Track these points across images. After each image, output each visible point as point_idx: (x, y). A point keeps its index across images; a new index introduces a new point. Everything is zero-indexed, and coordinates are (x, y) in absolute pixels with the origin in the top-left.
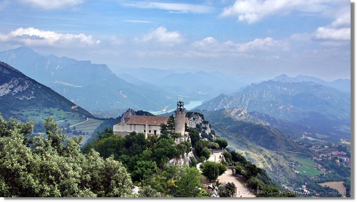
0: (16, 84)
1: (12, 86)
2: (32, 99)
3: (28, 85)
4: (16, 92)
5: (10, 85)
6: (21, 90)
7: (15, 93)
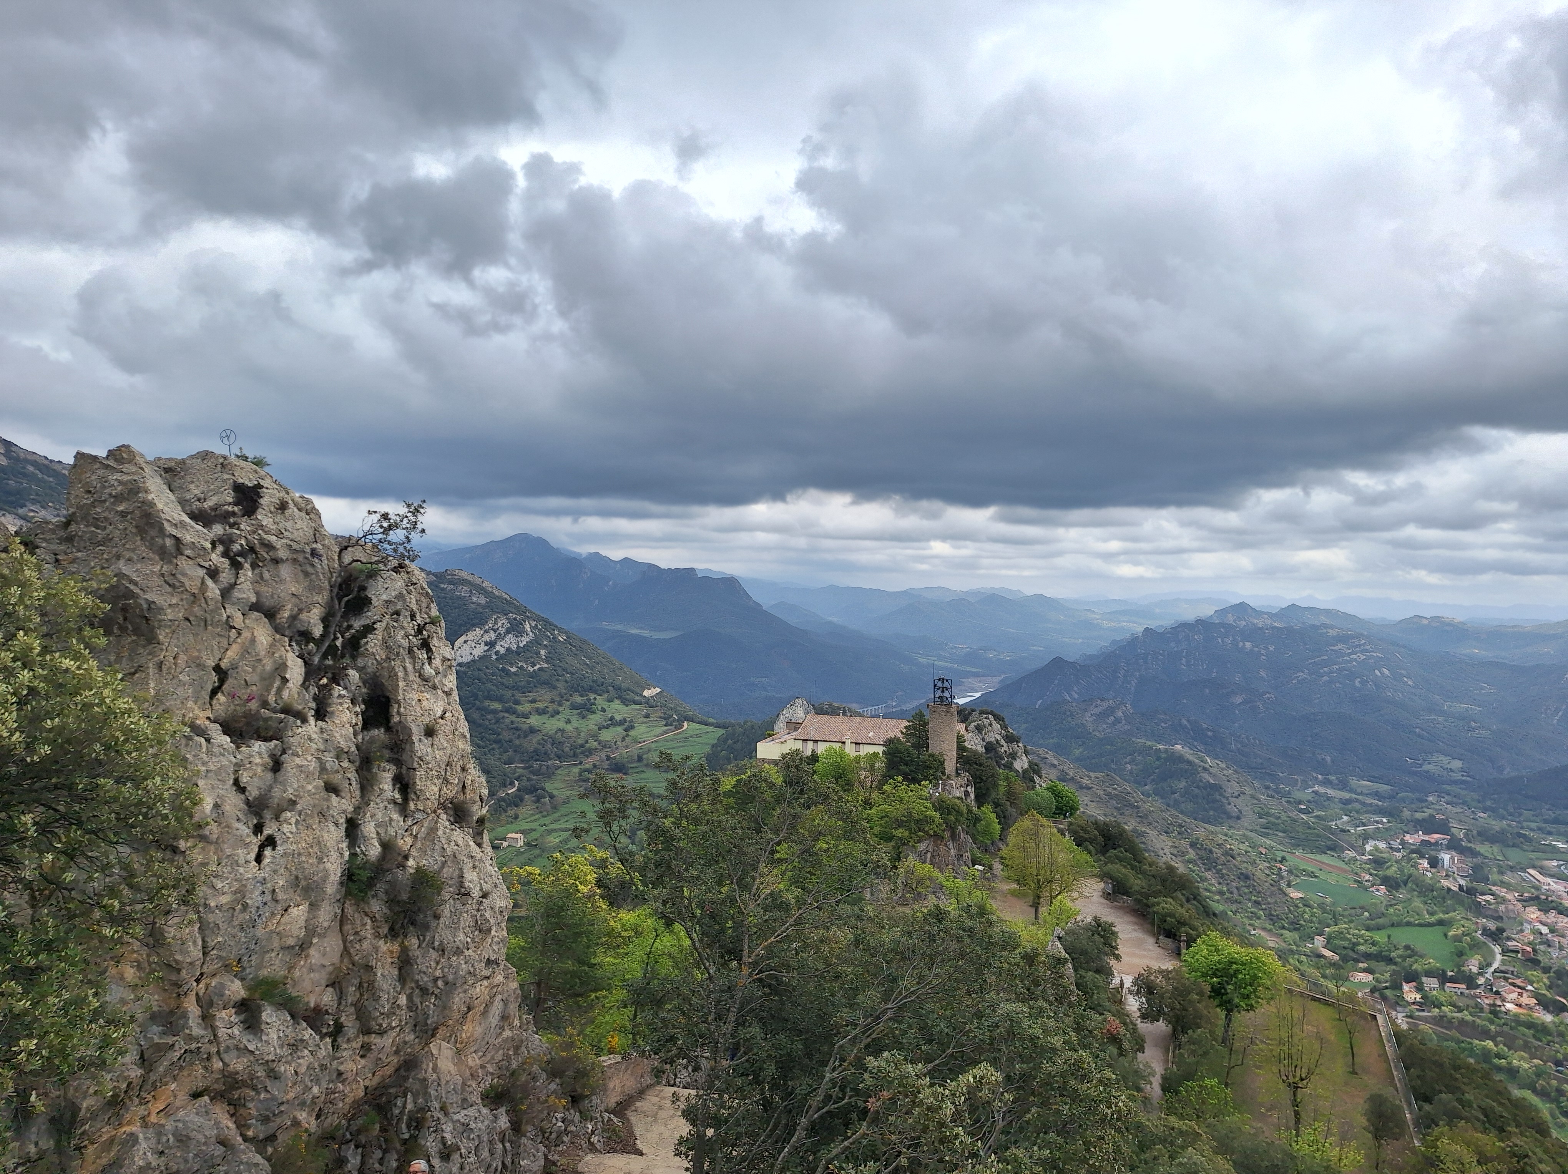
0: (502, 631)
1: (492, 635)
2: (540, 669)
3: (531, 634)
4: (502, 651)
5: (486, 632)
6: (514, 647)
7: (497, 653)
